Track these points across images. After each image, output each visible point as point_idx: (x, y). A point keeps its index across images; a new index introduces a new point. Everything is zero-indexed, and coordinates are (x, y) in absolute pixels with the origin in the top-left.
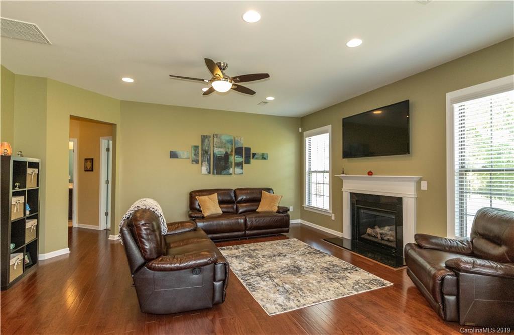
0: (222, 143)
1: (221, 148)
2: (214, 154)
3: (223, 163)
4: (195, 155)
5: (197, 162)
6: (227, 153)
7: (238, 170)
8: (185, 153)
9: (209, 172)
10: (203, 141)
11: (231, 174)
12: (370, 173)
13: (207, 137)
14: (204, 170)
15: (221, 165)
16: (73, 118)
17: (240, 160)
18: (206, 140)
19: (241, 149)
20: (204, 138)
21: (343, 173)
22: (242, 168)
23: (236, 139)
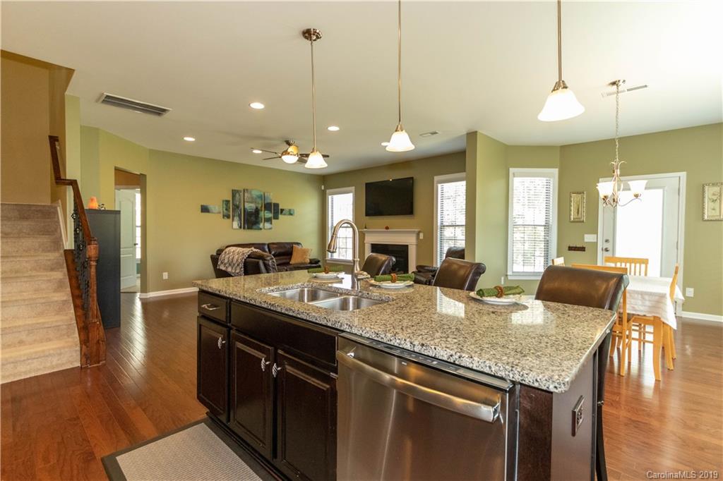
0: (252, 198)
1: (252, 202)
2: (244, 208)
3: (253, 218)
4: (226, 209)
5: (228, 217)
6: (257, 208)
7: (267, 225)
8: (217, 207)
9: (240, 227)
10: (234, 196)
11: (261, 229)
12: (387, 228)
13: (238, 191)
14: (236, 225)
15: (251, 220)
16: (117, 170)
17: (269, 215)
18: (237, 195)
19: (270, 204)
20: (234, 193)
21: (366, 228)
22: (271, 223)
23: (266, 194)
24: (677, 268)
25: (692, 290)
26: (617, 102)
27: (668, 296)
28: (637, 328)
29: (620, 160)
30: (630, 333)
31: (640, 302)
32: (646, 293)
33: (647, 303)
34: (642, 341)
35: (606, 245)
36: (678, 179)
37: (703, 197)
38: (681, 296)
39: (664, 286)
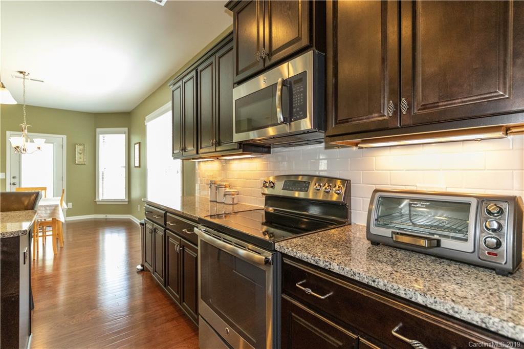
24: (63, 190)
25: (71, 204)
26: (24, 85)
27: (60, 206)
28: (41, 230)
29: (27, 124)
30: (38, 234)
31: (44, 212)
32: (47, 206)
33: (49, 212)
34: (44, 237)
35: (13, 181)
36: (62, 139)
37: (75, 151)
38: (66, 207)
39: (56, 201)
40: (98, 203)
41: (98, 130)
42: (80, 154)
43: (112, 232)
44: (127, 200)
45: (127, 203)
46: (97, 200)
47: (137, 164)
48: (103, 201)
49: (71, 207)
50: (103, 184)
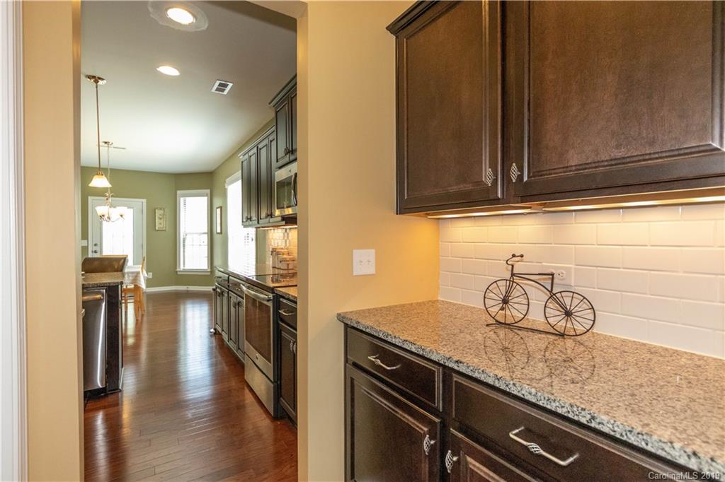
24: (144, 258)
25: (151, 274)
27: (141, 273)
32: (131, 273)
33: (131, 278)
34: (126, 303)
35: (95, 248)
36: (141, 203)
37: (155, 216)
38: (146, 275)
39: (138, 268)
40: (179, 273)
41: (178, 192)
42: (161, 219)
43: (193, 303)
44: (209, 270)
45: (209, 274)
46: (178, 270)
47: (219, 231)
48: (184, 271)
49: (151, 277)
50: (184, 251)
